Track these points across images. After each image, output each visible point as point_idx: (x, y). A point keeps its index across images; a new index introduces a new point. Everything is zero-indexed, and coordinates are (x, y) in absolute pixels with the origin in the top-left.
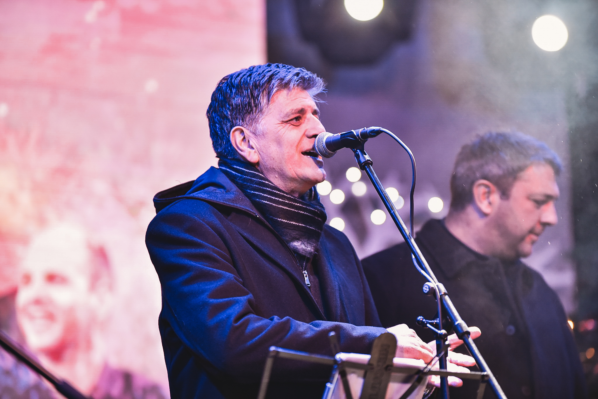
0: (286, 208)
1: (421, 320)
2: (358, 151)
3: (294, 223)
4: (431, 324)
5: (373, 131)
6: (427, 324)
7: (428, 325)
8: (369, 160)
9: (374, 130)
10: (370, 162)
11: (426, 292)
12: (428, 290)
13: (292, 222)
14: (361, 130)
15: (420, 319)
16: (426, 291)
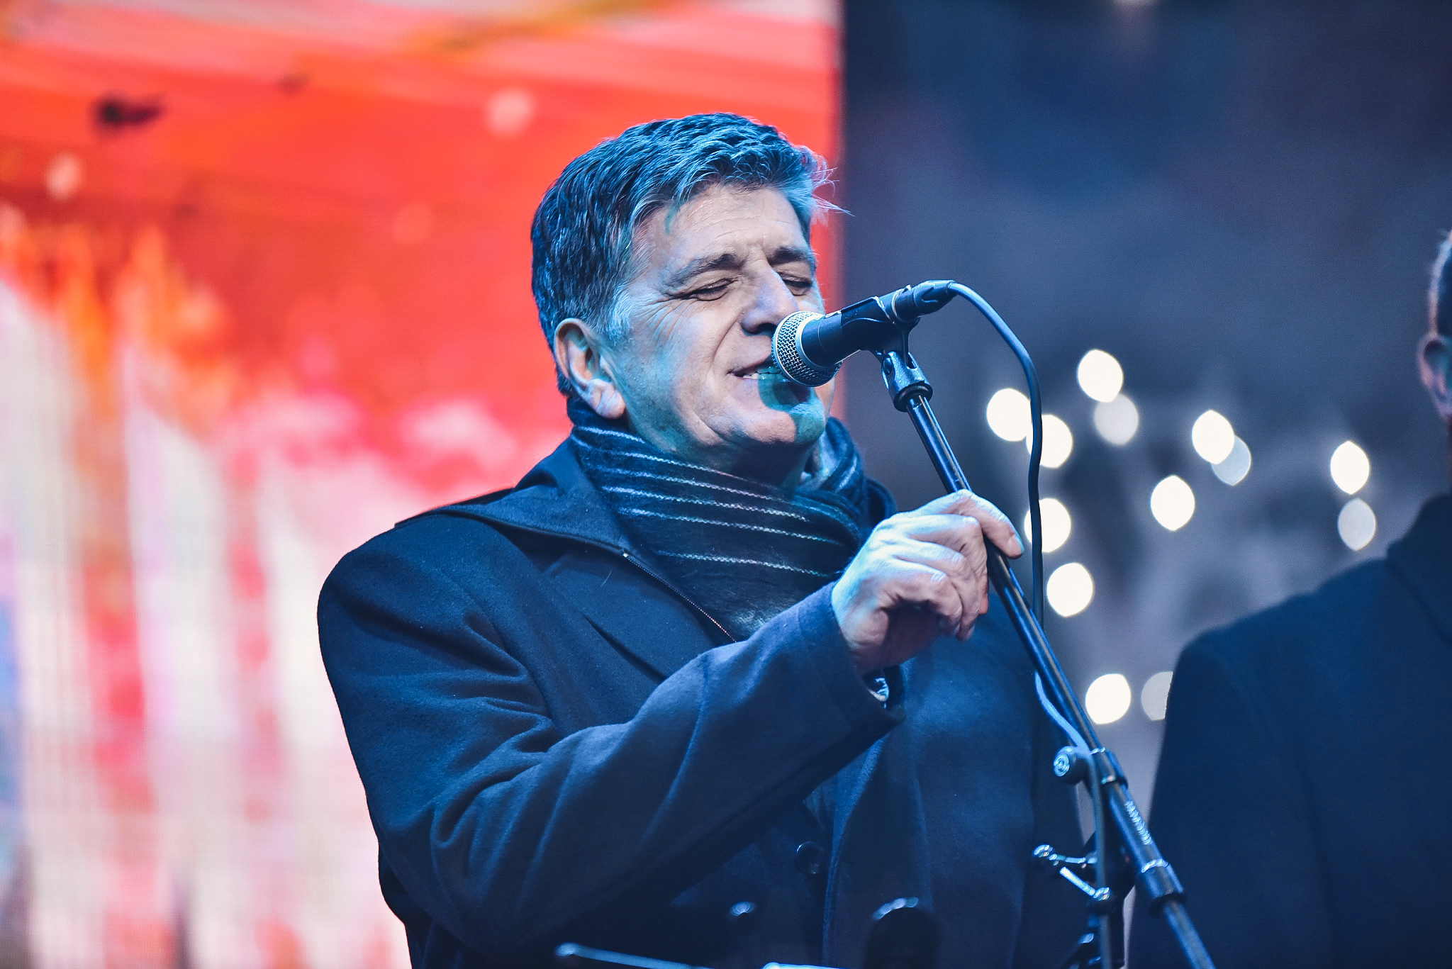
0: (697, 520)
1: (1046, 854)
2: (892, 354)
3: (724, 559)
4: (1075, 869)
5: (928, 294)
6: (1060, 867)
7: (1065, 872)
8: (922, 383)
9: (932, 288)
10: (924, 388)
11: (1062, 774)
12: (1066, 768)
13: (719, 558)
14: (897, 294)
15: (1043, 852)
16: (1061, 770)
